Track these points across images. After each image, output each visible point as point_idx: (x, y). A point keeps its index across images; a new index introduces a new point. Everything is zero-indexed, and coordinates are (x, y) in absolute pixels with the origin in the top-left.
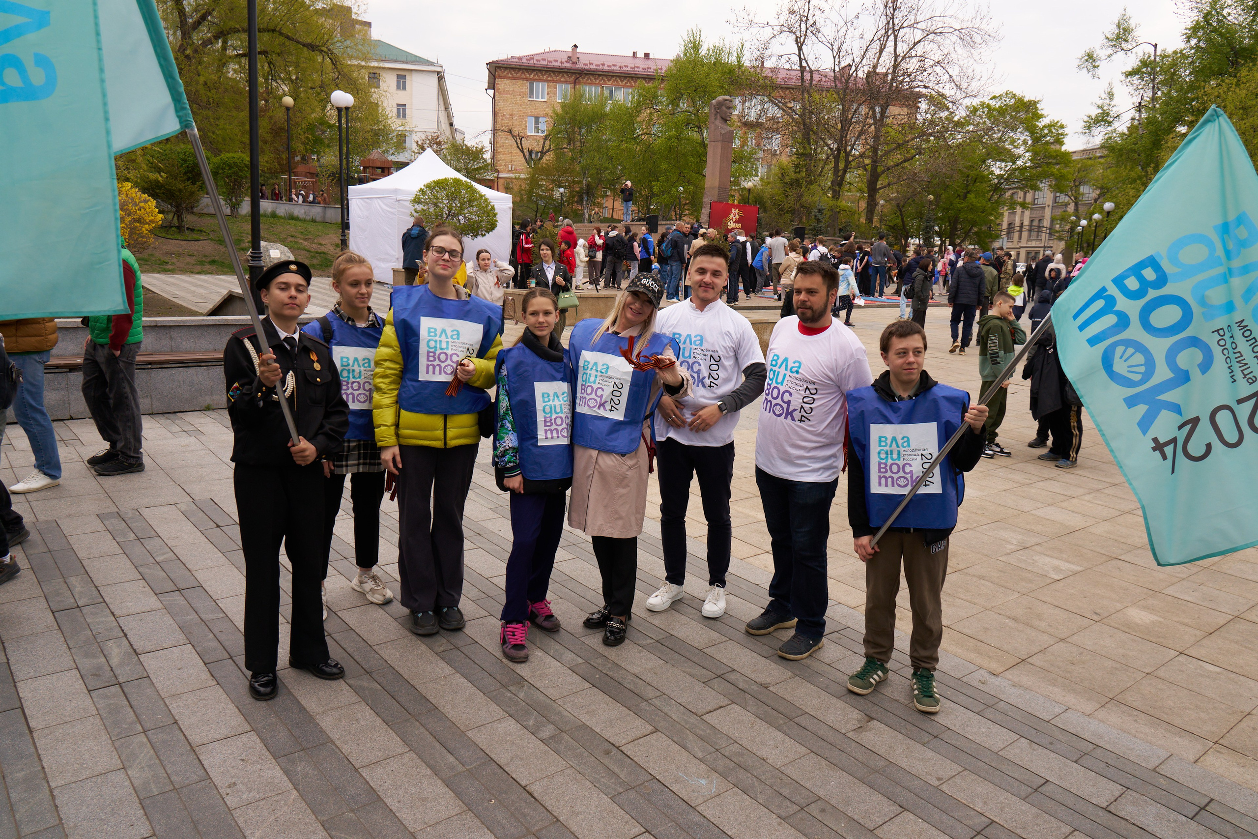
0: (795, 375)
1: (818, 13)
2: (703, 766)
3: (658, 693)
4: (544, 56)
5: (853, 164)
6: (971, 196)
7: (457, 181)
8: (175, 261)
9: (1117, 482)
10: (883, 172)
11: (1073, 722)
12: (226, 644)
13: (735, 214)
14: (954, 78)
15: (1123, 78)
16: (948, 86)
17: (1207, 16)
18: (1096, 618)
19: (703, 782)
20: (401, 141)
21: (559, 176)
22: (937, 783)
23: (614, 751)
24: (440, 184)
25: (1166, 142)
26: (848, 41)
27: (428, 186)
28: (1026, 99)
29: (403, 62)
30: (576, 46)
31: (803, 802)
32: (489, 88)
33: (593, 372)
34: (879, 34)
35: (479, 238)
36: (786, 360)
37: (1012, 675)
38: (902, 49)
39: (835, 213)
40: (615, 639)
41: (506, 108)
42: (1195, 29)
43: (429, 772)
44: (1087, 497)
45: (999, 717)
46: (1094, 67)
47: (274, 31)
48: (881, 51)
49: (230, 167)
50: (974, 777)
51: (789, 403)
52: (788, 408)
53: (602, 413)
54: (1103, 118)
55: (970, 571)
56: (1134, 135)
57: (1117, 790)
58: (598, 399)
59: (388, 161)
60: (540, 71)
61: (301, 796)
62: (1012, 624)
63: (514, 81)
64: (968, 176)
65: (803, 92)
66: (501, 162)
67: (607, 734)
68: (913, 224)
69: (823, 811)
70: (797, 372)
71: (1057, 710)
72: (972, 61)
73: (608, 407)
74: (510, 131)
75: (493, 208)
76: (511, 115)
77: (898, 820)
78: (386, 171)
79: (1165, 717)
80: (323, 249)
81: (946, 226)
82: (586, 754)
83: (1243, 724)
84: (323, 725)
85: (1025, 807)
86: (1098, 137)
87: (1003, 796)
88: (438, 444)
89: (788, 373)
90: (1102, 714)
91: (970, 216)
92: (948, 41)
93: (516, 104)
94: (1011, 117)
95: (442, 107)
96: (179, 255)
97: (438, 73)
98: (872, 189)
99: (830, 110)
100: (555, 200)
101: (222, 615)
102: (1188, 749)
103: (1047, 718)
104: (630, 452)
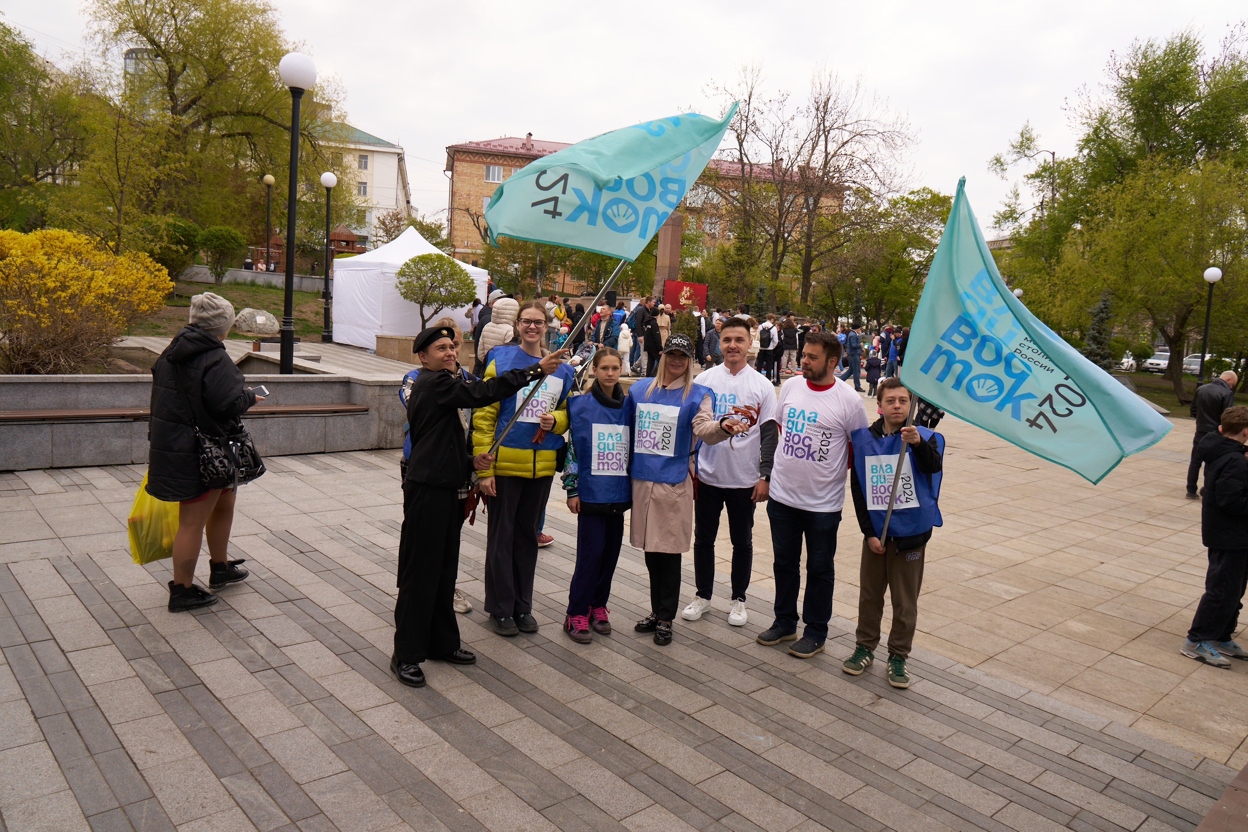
0: (812, 423)
1: (757, 113)
2: (758, 727)
3: (710, 679)
4: (500, 142)
5: (790, 248)
6: (894, 280)
7: (440, 257)
8: (166, 325)
9: (1046, 527)
10: (817, 256)
11: (1036, 699)
12: (347, 640)
13: (686, 291)
14: (879, 175)
15: (1025, 180)
16: (874, 182)
17: (1096, 131)
18: (1043, 628)
19: (762, 738)
20: (361, 217)
21: (514, 253)
22: (939, 740)
23: (687, 718)
24: (424, 260)
25: (1066, 238)
26: (785, 139)
27: (413, 261)
28: (941, 195)
29: (366, 144)
30: (530, 134)
31: (841, 752)
32: (447, 169)
33: (647, 420)
34: (812, 135)
35: (459, 308)
36: (803, 412)
37: (985, 667)
38: (832, 148)
39: (774, 291)
40: (664, 639)
41: (463, 188)
42: (1087, 141)
43: (546, 731)
44: (1024, 538)
45: (978, 697)
46: (1003, 170)
47: (258, 115)
48: (813, 149)
49: (218, 238)
50: (966, 736)
51: (809, 446)
52: (809, 451)
53: (656, 451)
54: (1010, 215)
55: (938, 593)
56: (1038, 231)
57: (1074, 744)
58: (652, 441)
59: (352, 235)
60: (496, 155)
61: (452, 745)
62: (978, 631)
63: (472, 164)
64: (891, 262)
65: (743, 183)
66: (458, 238)
67: (678, 706)
68: (841, 303)
69: (857, 757)
70: (815, 421)
71: (1023, 692)
72: (894, 161)
73: (660, 446)
74: (468, 210)
75: (472, 281)
76: (469, 195)
77: (914, 763)
78: (351, 244)
79: (1104, 696)
80: (304, 316)
81: (872, 307)
82: (665, 719)
83: (1164, 701)
84: (450, 698)
85: (1008, 755)
86: (1008, 230)
87: (990, 749)
88: (529, 475)
89: (806, 422)
90: (1057, 694)
91: (894, 298)
92: (872, 142)
93: (473, 185)
94: (928, 210)
95: (401, 186)
96: (170, 320)
97: (399, 154)
98: (807, 273)
99: (767, 199)
100: (510, 275)
101: (334, 620)
102: (1125, 718)
103: (1015, 697)
104: (678, 483)
